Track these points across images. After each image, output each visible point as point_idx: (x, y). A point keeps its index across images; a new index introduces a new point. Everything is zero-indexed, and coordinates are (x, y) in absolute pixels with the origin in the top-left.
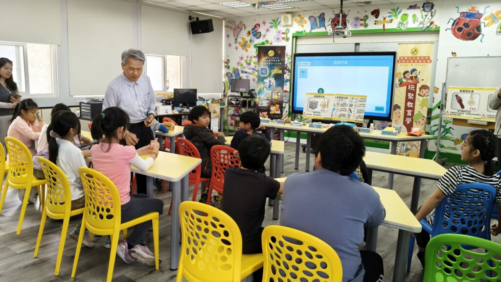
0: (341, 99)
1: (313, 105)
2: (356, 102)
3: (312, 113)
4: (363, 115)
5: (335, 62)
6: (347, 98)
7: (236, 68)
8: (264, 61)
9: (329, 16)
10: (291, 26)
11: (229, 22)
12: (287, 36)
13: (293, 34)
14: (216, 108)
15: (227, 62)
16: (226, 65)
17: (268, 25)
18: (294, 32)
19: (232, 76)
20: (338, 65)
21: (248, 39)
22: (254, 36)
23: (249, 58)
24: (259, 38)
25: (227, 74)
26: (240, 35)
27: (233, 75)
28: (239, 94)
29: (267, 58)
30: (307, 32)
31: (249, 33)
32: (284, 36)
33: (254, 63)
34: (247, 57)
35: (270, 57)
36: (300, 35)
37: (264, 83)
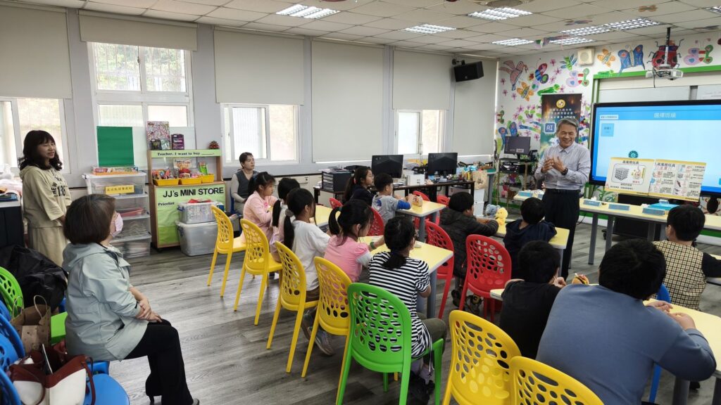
0: (664, 167)
1: (620, 175)
2: (688, 171)
3: (619, 185)
4: (699, 190)
5: (657, 115)
6: (674, 165)
7: (512, 121)
8: (550, 115)
9: (649, 50)
10: (592, 65)
11: (504, 63)
12: (585, 79)
13: (594, 76)
14: (482, 175)
15: (501, 115)
16: (500, 118)
17: (558, 65)
18: (596, 73)
19: (506, 132)
20: (661, 119)
21: (530, 83)
22: (538, 79)
23: (530, 109)
24: (545, 82)
25: (500, 130)
26: (519, 80)
27: (509, 131)
28: (515, 157)
29: (554, 110)
30: (615, 72)
31: (532, 76)
32: (581, 78)
33: (538, 115)
34: (528, 108)
35: (559, 109)
36: (605, 76)
37: (550, 143)
